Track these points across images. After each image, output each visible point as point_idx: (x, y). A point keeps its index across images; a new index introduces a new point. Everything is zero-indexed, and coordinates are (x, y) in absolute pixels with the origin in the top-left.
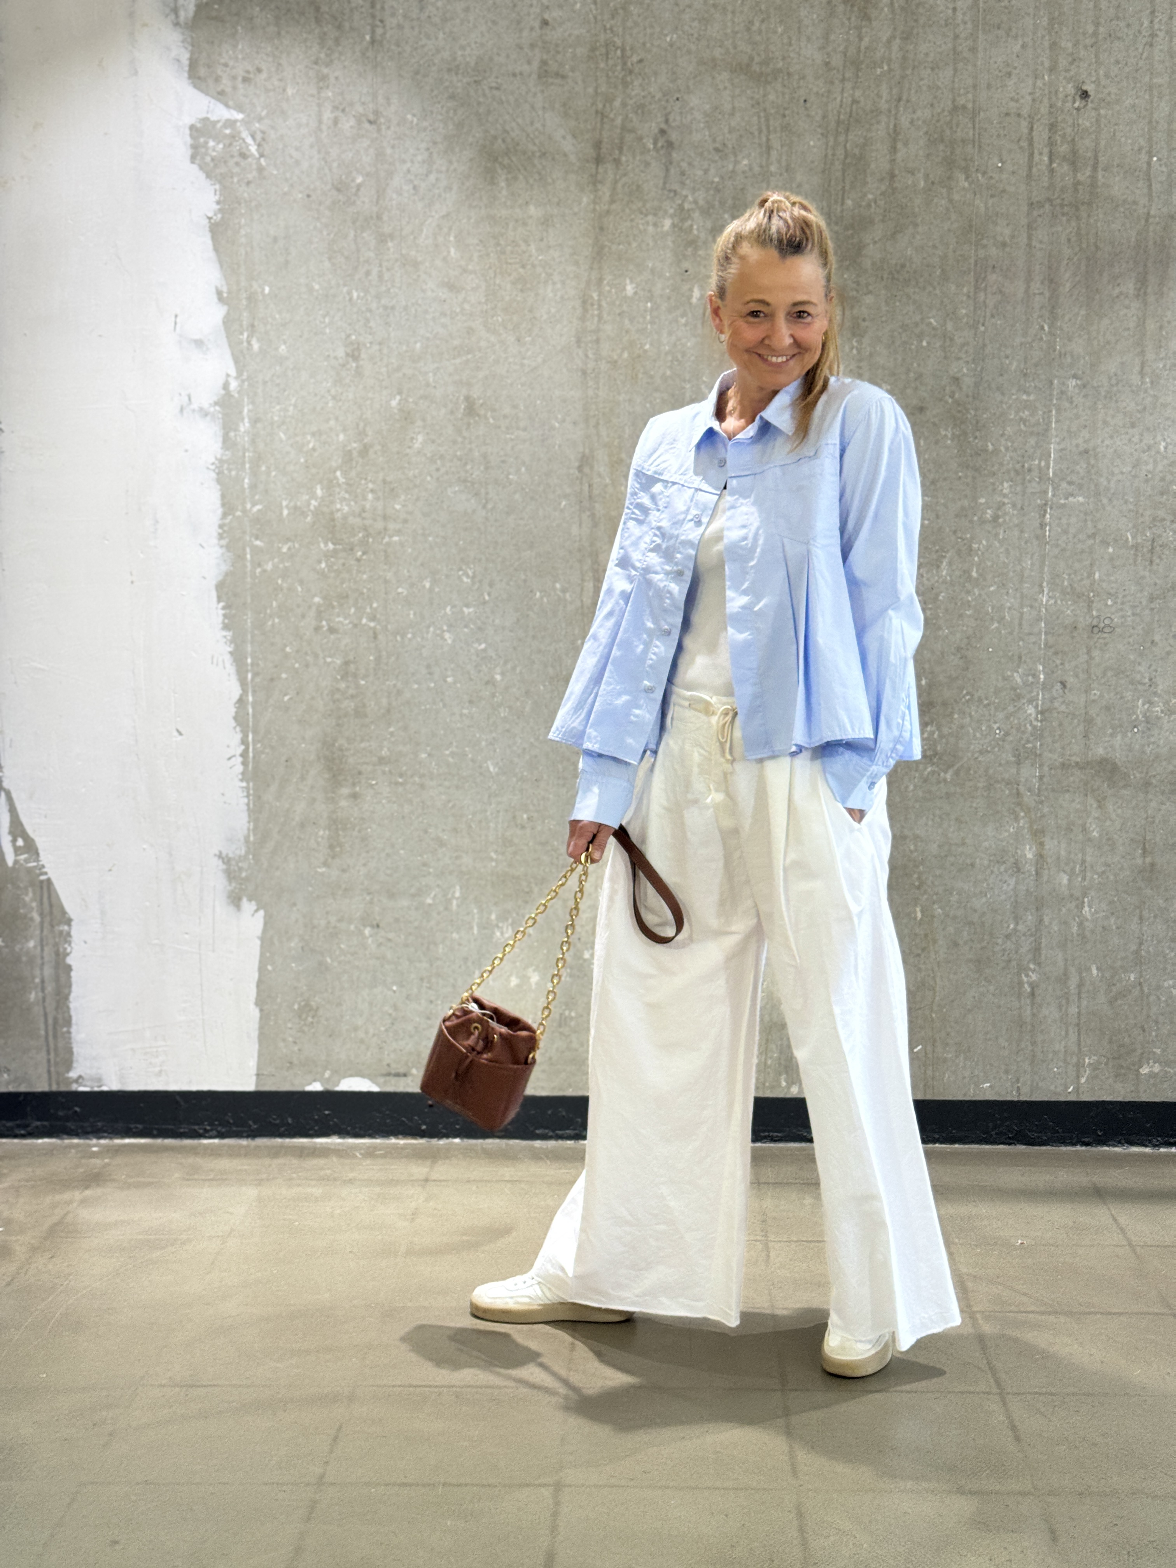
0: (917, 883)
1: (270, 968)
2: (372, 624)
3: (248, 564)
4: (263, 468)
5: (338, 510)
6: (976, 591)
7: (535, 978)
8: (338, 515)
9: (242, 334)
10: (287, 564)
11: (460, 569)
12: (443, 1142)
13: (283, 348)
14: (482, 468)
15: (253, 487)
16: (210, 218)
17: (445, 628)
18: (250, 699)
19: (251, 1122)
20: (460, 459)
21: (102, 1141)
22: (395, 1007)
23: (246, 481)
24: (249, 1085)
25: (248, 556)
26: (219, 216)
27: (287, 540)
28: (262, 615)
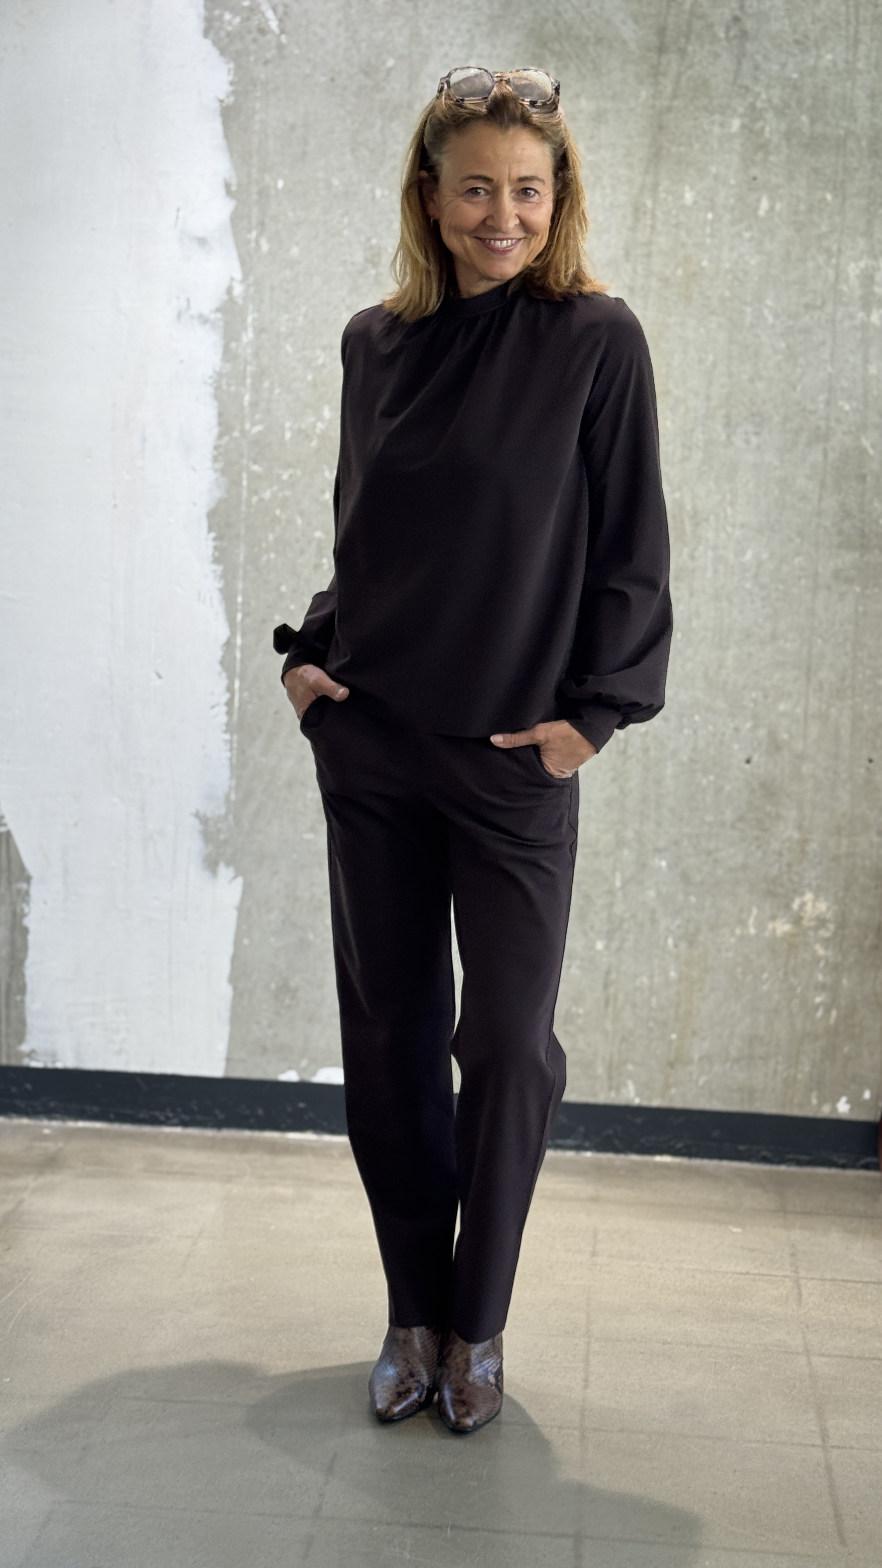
1: (246, 942)
3: (245, 493)
4: (266, 384)
9: (250, 232)
10: (288, 493)
13: (295, 251)
15: (254, 405)
16: (221, 101)
18: (239, 641)
19: (217, 1112)
21: (55, 1124)
23: (247, 398)
24: (217, 1071)
25: (245, 483)
26: (232, 99)
27: (289, 466)
28: (256, 549)
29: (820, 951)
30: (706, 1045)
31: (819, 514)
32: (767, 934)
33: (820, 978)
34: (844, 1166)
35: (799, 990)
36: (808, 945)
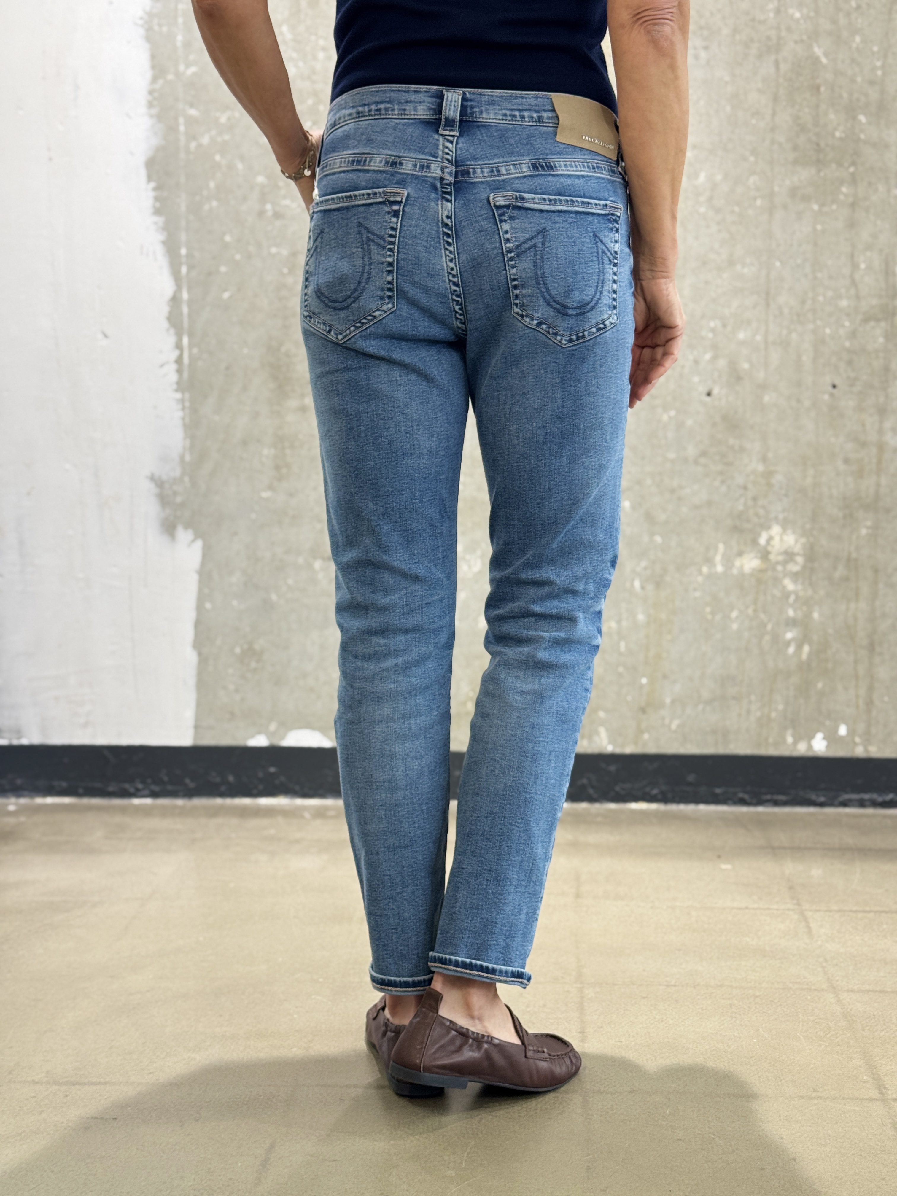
1: (208, 606)
3: (182, 139)
10: (227, 137)
15: (187, 45)
18: (185, 295)
19: (187, 781)
21: (23, 801)
23: (179, 38)
24: (186, 740)
27: (225, 108)
28: (198, 198)
29: (789, 585)
30: (677, 688)
31: (773, 129)
32: (735, 571)
33: (791, 613)
34: (822, 805)
35: (769, 627)
36: (776, 580)
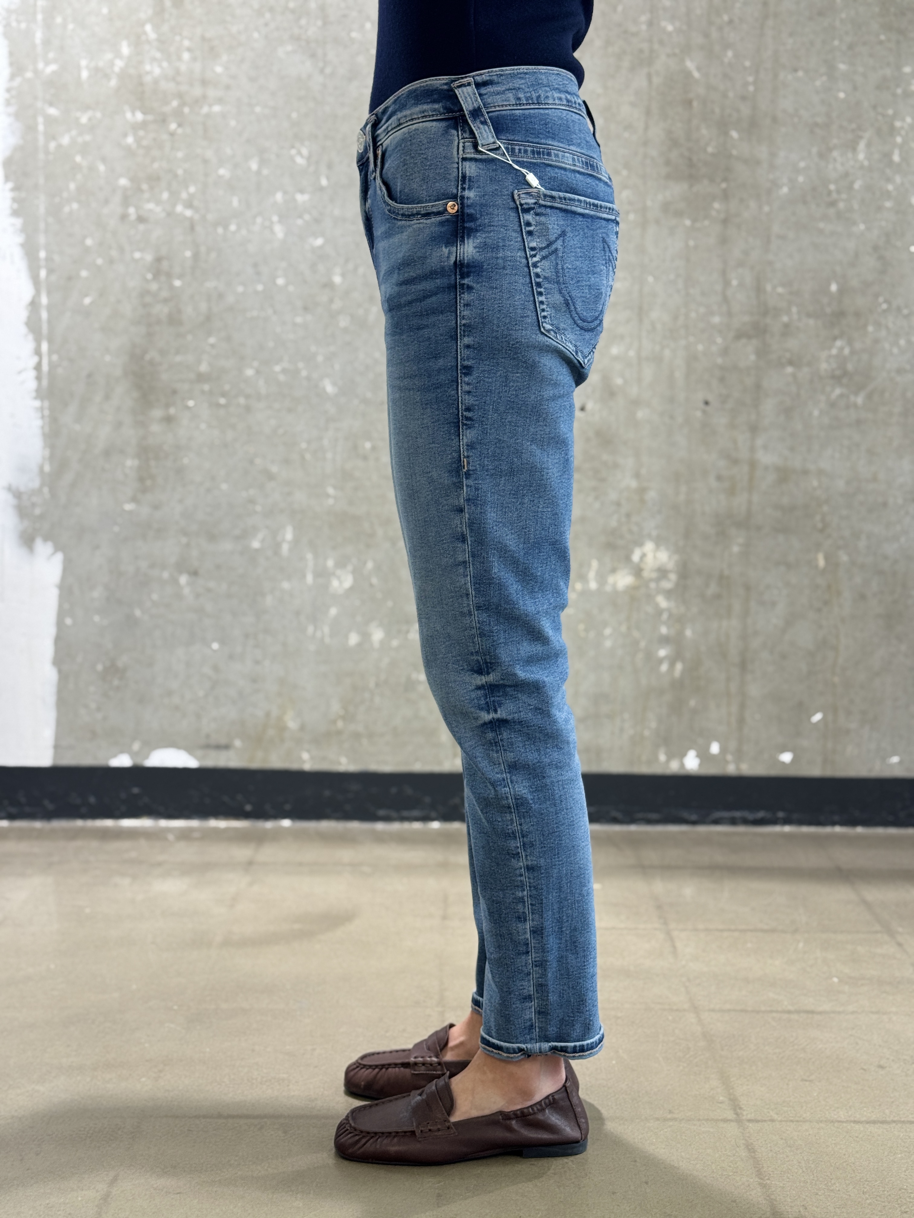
0: (820, 525)
1: (68, 621)
2: (189, 213)
3: (41, 139)
4: (59, 20)
5: (148, 73)
6: (898, 179)
7: (377, 635)
8: (148, 79)
10: (88, 138)
11: (293, 147)
12: (269, 825)
14: (319, 23)
15: (47, 42)
17: (275, 218)
18: (44, 300)
19: (46, 802)
20: (293, 11)
22: (216, 669)
23: (38, 35)
24: (45, 760)
25: (41, 128)
27: (86, 108)
28: (57, 200)
29: (662, 602)
31: (645, 143)
32: (608, 588)
33: (664, 630)
34: (694, 823)
35: (643, 644)
36: (650, 598)
